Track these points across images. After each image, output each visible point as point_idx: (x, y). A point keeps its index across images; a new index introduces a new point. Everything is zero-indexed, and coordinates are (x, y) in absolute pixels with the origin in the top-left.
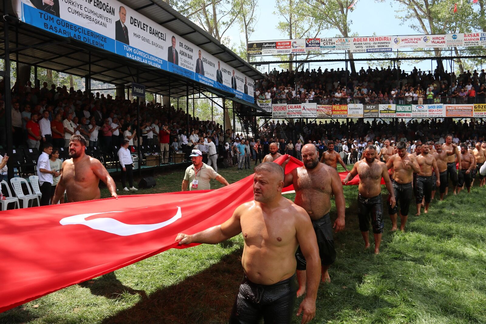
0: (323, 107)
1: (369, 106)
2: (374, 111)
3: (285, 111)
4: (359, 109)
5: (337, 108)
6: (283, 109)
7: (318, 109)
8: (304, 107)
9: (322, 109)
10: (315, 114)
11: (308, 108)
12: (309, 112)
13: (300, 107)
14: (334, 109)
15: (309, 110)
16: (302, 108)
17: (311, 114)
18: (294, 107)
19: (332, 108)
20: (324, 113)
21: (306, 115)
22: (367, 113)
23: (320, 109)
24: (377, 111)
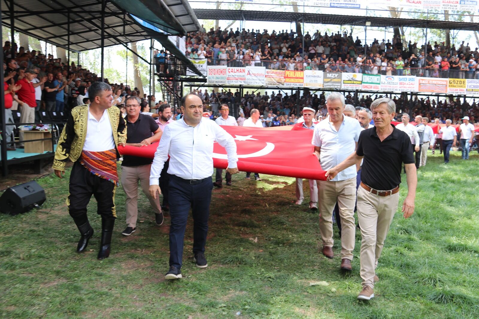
0: (273, 73)
1: (331, 74)
2: (335, 80)
3: (225, 75)
4: (318, 77)
5: (291, 74)
6: (221, 72)
7: (267, 74)
8: (249, 72)
9: (272, 75)
10: (263, 82)
11: (254, 73)
12: (255, 78)
13: (244, 71)
14: (287, 75)
15: (255, 75)
16: (247, 72)
17: (258, 81)
18: (236, 71)
19: (285, 74)
20: (275, 80)
21: (251, 81)
22: (328, 82)
23: (269, 74)
24: (339, 80)
